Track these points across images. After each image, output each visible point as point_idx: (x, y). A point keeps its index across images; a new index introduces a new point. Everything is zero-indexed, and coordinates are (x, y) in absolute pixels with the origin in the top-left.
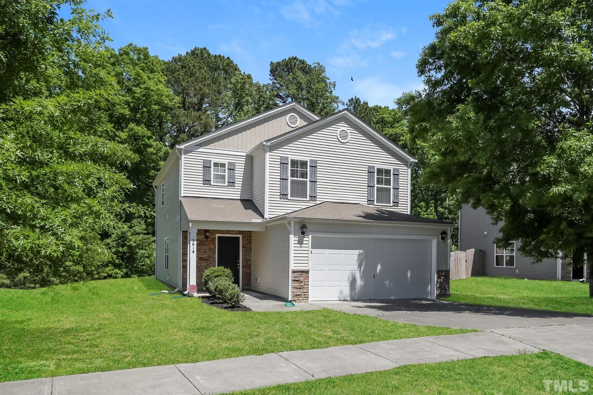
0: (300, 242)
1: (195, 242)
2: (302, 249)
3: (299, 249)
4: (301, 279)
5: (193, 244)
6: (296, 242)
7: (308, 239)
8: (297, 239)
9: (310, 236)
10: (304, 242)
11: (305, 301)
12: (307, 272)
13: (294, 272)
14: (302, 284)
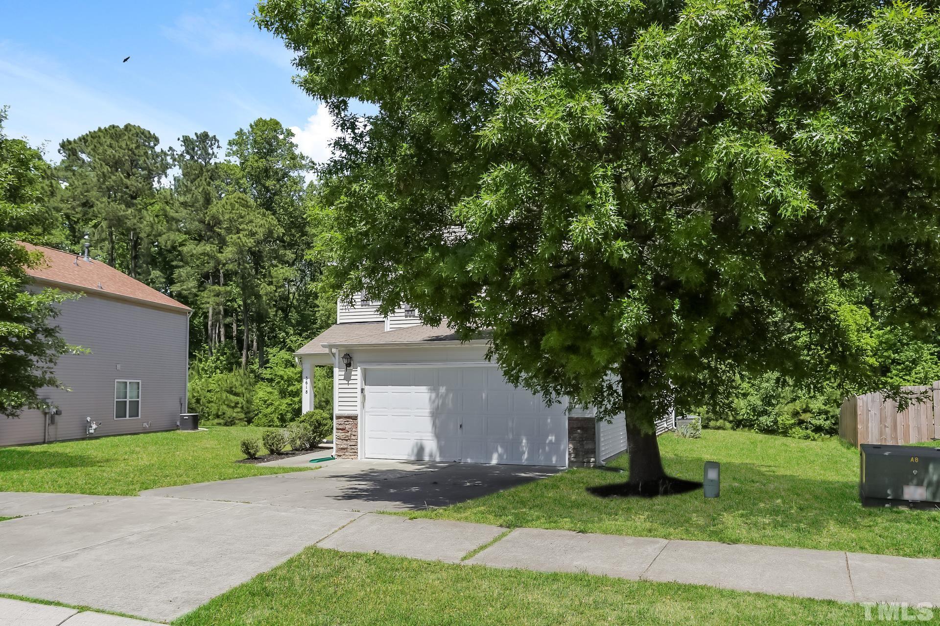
0: (348, 378)
1: (309, 380)
2: (350, 386)
3: (346, 386)
4: (348, 427)
5: (306, 383)
6: (342, 377)
7: (357, 373)
8: (343, 373)
9: (359, 368)
10: (353, 377)
11: (353, 457)
12: (355, 418)
13: (338, 417)
14: (348, 434)
